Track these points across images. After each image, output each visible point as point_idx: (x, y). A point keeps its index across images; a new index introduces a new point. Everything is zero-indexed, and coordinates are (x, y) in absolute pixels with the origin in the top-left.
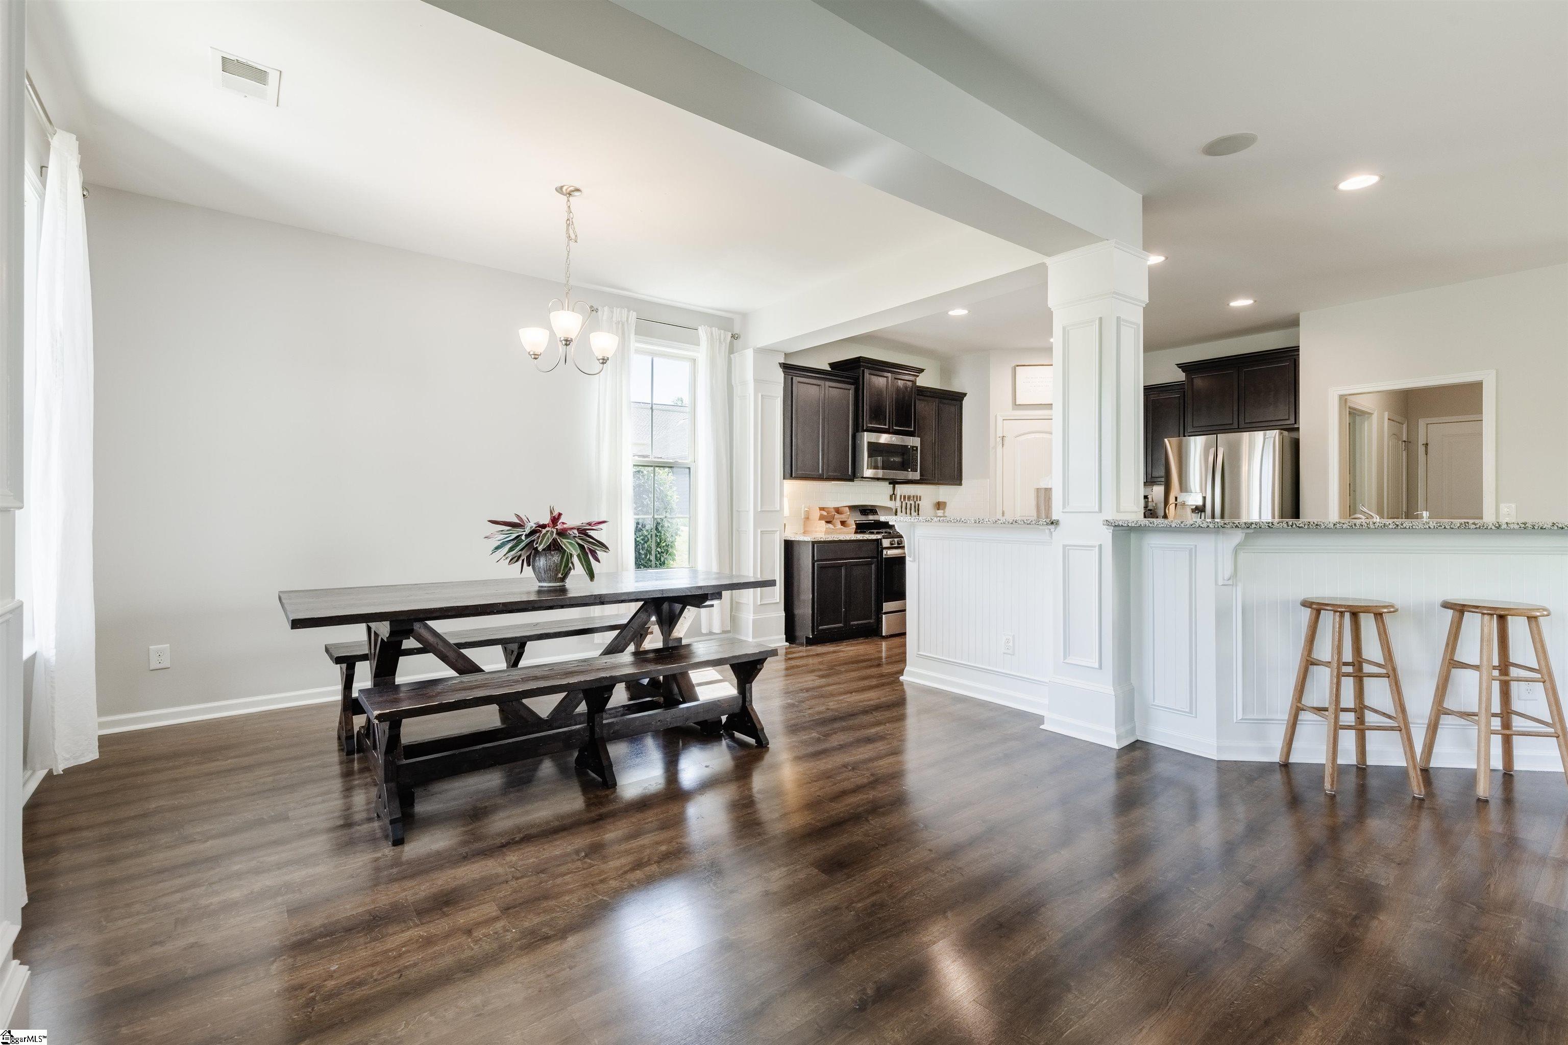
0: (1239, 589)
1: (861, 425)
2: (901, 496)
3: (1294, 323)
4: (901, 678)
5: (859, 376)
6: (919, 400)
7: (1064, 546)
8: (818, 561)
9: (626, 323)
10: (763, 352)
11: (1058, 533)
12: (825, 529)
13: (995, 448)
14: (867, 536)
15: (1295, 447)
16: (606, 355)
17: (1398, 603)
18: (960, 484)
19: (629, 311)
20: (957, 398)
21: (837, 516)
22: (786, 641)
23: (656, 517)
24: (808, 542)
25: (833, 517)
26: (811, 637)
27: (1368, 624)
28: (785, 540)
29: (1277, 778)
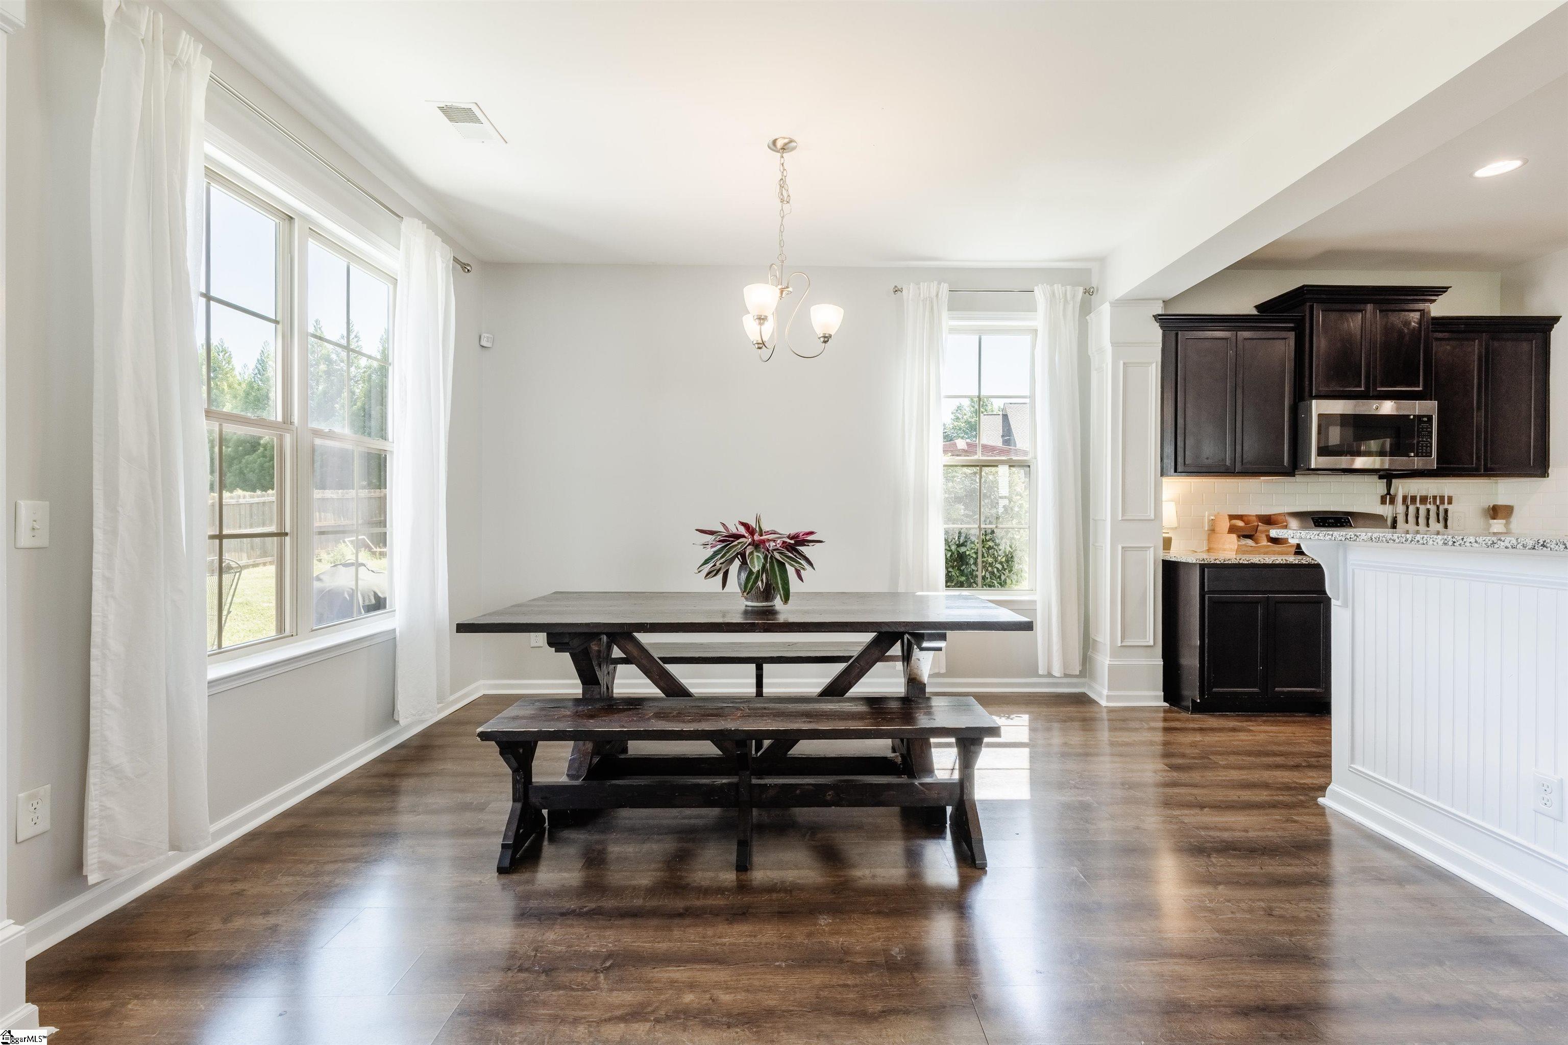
1: (1307, 389)
2: (1407, 496)
4: (1321, 800)
5: (1303, 317)
6: (1437, 339)
8: (1210, 592)
9: (935, 298)
10: (1127, 303)
12: (1236, 547)
16: (828, 332)
18: (1552, 474)
19: (939, 284)
20: (1535, 327)
22: (1165, 701)
23: (983, 526)
24: (1195, 564)
25: (1256, 529)
26: (1199, 701)
28: (1163, 560)
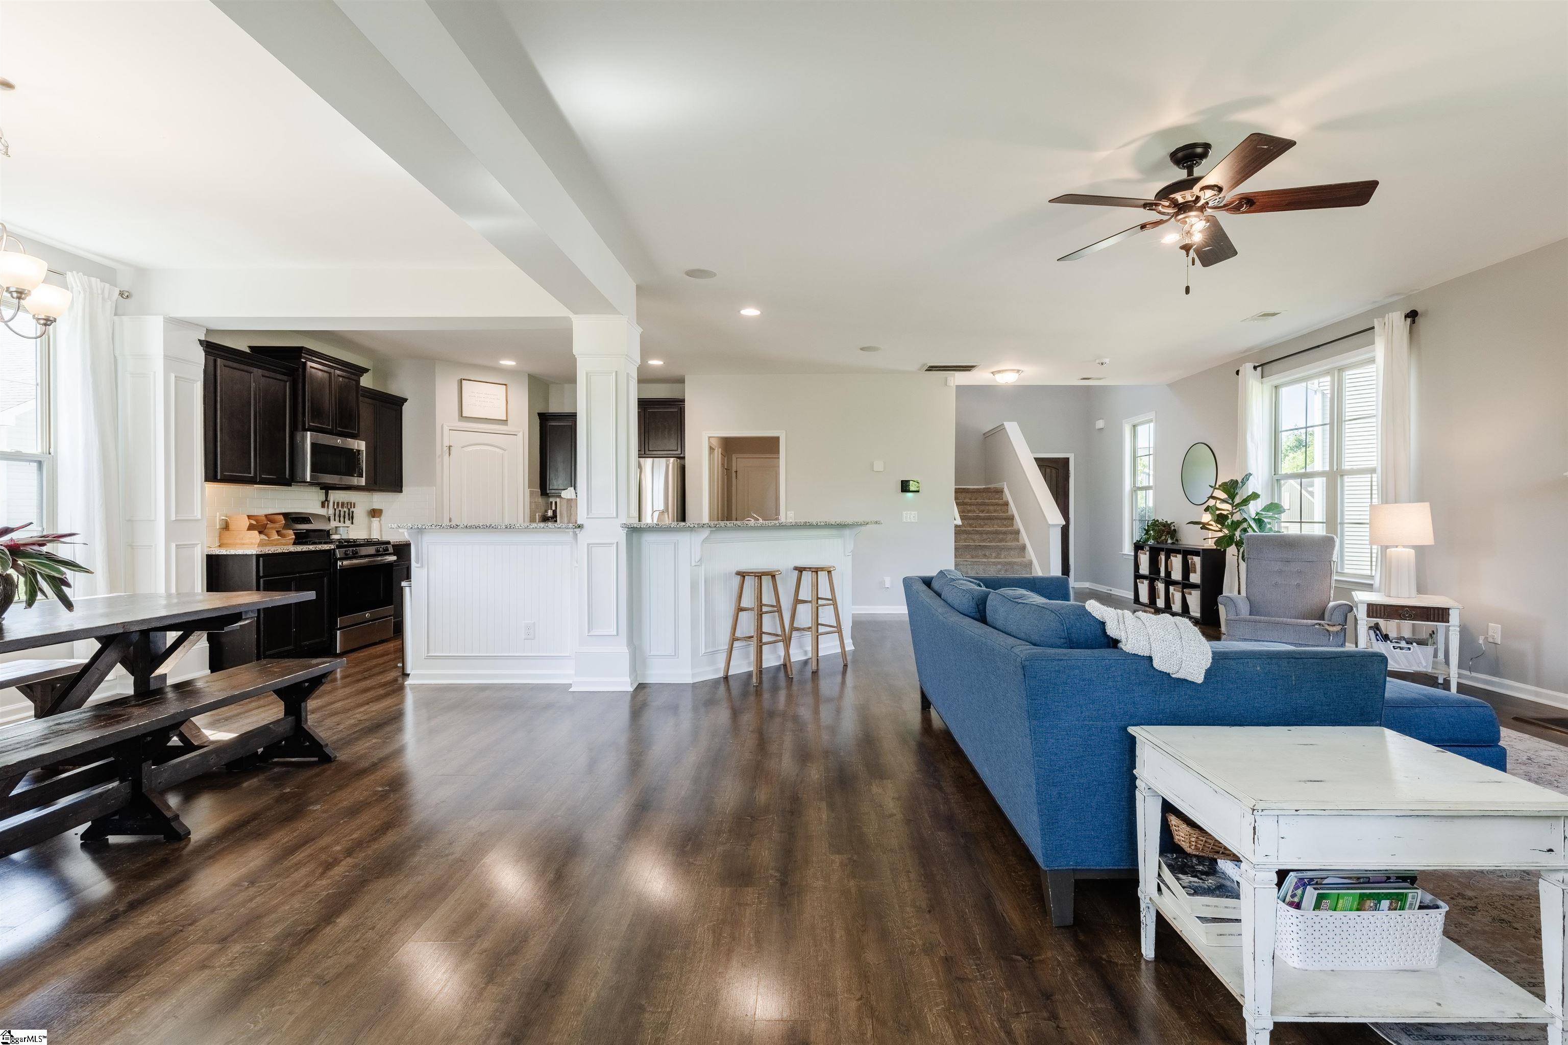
0: (703, 567)
1: (301, 422)
2: (334, 503)
3: (681, 381)
4: (407, 683)
5: (298, 369)
6: (364, 401)
7: (588, 545)
8: (264, 577)
10: (175, 324)
11: (581, 534)
12: (258, 541)
13: (442, 456)
14: (304, 548)
15: (682, 470)
17: (779, 568)
18: (401, 491)
20: (398, 403)
21: (270, 525)
24: (250, 555)
25: (266, 526)
27: (766, 581)
28: (206, 555)
29: (722, 688)
